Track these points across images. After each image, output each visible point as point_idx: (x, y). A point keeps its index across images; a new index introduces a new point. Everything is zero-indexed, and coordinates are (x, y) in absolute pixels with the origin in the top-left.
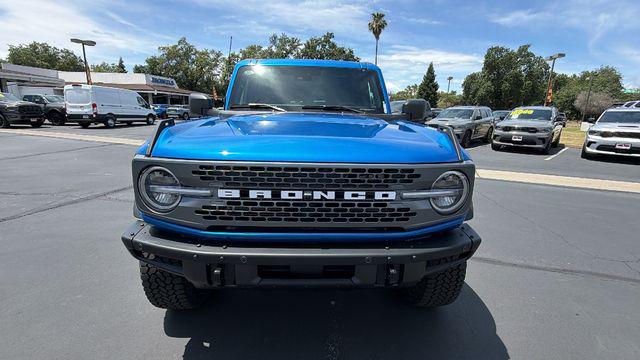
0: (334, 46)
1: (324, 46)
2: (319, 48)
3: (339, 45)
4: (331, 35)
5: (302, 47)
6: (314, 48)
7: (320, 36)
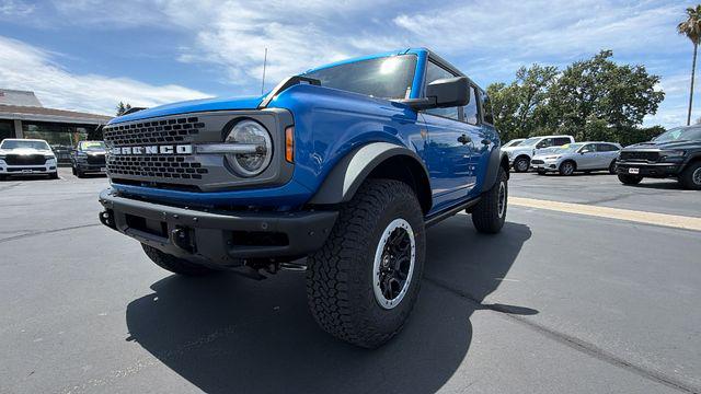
0: (611, 66)
1: (594, 70)
2: (585, 73)
3: (619, 64)
4: (608, 54)
5: (559, 76)
6: (578, 75)
7: (590, 58)
